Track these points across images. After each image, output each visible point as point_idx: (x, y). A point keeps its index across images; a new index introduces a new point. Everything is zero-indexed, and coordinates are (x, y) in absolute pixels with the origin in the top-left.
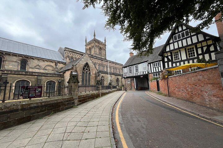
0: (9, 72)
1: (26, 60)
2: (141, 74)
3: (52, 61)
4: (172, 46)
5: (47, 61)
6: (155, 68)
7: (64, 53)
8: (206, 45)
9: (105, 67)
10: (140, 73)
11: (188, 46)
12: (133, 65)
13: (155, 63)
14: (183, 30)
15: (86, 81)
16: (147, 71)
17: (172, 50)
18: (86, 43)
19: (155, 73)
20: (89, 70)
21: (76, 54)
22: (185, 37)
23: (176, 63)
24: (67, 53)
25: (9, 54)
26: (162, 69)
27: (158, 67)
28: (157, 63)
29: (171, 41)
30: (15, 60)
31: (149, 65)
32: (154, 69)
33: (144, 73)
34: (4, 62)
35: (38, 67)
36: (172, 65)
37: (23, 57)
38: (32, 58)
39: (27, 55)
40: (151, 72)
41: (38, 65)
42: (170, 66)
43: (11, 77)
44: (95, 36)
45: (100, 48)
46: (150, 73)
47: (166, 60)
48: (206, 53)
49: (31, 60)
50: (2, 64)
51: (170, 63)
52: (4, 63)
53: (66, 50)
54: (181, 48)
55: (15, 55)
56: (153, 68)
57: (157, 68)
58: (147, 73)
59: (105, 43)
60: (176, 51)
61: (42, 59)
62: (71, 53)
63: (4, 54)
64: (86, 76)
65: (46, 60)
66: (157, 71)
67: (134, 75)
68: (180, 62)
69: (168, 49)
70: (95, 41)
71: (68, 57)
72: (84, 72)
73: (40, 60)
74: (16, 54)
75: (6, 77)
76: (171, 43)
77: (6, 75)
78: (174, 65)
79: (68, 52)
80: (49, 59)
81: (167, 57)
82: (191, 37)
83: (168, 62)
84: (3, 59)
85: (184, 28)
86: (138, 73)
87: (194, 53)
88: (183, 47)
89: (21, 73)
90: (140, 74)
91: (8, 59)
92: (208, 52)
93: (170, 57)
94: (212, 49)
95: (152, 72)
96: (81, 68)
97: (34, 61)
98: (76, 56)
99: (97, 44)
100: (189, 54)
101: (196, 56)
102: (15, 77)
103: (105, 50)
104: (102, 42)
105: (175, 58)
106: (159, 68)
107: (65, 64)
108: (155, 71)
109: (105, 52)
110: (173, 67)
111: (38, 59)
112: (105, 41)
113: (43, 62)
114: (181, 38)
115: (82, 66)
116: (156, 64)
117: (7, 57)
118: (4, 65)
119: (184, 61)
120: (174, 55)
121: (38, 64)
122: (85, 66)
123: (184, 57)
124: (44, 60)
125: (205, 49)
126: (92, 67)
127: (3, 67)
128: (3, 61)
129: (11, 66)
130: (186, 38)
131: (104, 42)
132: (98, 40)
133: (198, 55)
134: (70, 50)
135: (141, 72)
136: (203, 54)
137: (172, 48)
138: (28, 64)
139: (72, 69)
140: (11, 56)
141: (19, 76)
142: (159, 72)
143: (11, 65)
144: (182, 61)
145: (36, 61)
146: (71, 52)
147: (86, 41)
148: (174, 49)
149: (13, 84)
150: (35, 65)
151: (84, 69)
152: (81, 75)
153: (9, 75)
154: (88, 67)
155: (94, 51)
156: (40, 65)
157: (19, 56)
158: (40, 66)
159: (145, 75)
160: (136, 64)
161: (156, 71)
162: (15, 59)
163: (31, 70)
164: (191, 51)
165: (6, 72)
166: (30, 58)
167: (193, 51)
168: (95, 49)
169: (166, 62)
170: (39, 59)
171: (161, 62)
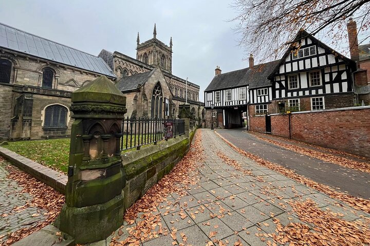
0: (35, 91)
1: (52, 69)
2: (236, 104)
3: (94, 75)
4: (288, 66)
5: (86, 73)
6: (261, 97)
7: (112, 61)
8: (337, 70)
9: (174, 89)
10: (234, 102)
11: (312, 69)
12: (223, 90)
13: (261, 89)
14: (307, 45)
15: (157, 111)
16: (246, 100)
17: (289, 73)
18: (138, 44)
19: (259, 104)
20: (162, 93)
21: (131, 64)
22: (310, 55)
23: (292, 92)
24: (118, 62)
25: (24, 56)
26: (271, 99)
27: (265, 96)
28: (264, 89)
29: (288, 59)
30: (34, 69)
31: (251, 91)
32: (259, 98)
33: (241, 103)
34: (14, 70)
35: (72, 83)
36: (286, 95)
37: (47, 64)
38: (63, 67)
39: (55, 60)
40: (253, 102)
41: (73, 80)
42: (283, 96)
43: (38, 99)
44: (155, 33)
45: (163, 56)
46: (252, 104)
47: (277, 86)
48: (335, 81)
49: (62, 70)
50: (11, 75)
51: (283, 92)
52: (16, 72)
53: (117, 56)
54: (302, 71)
55: (34, 59)
56: (257, 96)
57: (263, 98)
58: (245, 103)
59: (171, 47)
60: (294, 74)
61: (79, 69)
62: (124, 62)
63: (16, 55)
64: (157, 104)
65: (85, 71)
66: (263, 101)
67: (224, 105)
68: (298, 91)
69: (282, 71)
70: (155, 42)
71: (120, 68)
72: (154, 97)
73: (76, 70)
74: (36, 58)
75: (31, 98)
76: (288, 62)
77: (30, 95)
78: (289, 95)
79: (120, 60)
80: (89, 70)
81: (280, 82)
82: (318, 56)
83: (280, 90)
84: (13, 65)
85: (309, 42)
86: (231, 103)
87: (319, 80)
88: (305, 70)
89: (53, 93)
90: (234, 104)
91: (23, 66)
92: (339, 80)
93: (283, 83)
94: (344, 76)
95: (255, 102)
96: (150, 90)
97: (65, 72)
98: (132, 67)
99: (158, 49)
100: (312, 81)
101: (321, 84)
102: (45, 100)
103: (171, 60)
104: (166, 46)
105: (291, 84)
106: (267, 97)
107: (114, 80)
108: (259, 102)
109: (171, 64)
110: (287, 97)
111: (72, 69)
112: (171, 44)
113: (81, 75)
114: (304, 57)
115: (152, 87)
116: (262, 91)
117: (20, 63)
118: (15, 77)
119: (304, 90)
120: (290, 81)
121: (71, 78)
122: (156, 87)
123: (304, 85)
124: (81, 71)
125: (334, 75)
126: (165, 88)
127: (14, 80)
128: (14, 68)
129: (28, 80)
130: (311, 58)
131: (169, 46)
132: (160, 42)
133: (324, 83)
134: (122, 57)
135: (236, 102)
136: (331, 82)
137: (289, 70)
138: (55, 76)
139: (138, 90)
140: (27, 60)
141: (51, 98)
142: (265, 103)
143: (28, 77)
144: (300, 89)
145: (69, 73)
146: (124, 60)
147: (138, 41)
148: (292, 72)
149: (42, 111)
150: (68, 79)
151: (154, 91)
152: (150, 102)
153: (34, 96)
154: (160, 88)
155: (152, 61)
156: (75, 79)
157: (40, 61)
158: (75, 82)
159: (241, 105)
160: (228, 89)
161: (261, 101)
162: (34, 66)
163: (60, 88)
164: (315, 77)
165: (29, 90)
166: (60, 66)
167: (318, 76)
168: (154, 56)
169: (277, 89)
170: (74, 69)
171: (270, 89)
